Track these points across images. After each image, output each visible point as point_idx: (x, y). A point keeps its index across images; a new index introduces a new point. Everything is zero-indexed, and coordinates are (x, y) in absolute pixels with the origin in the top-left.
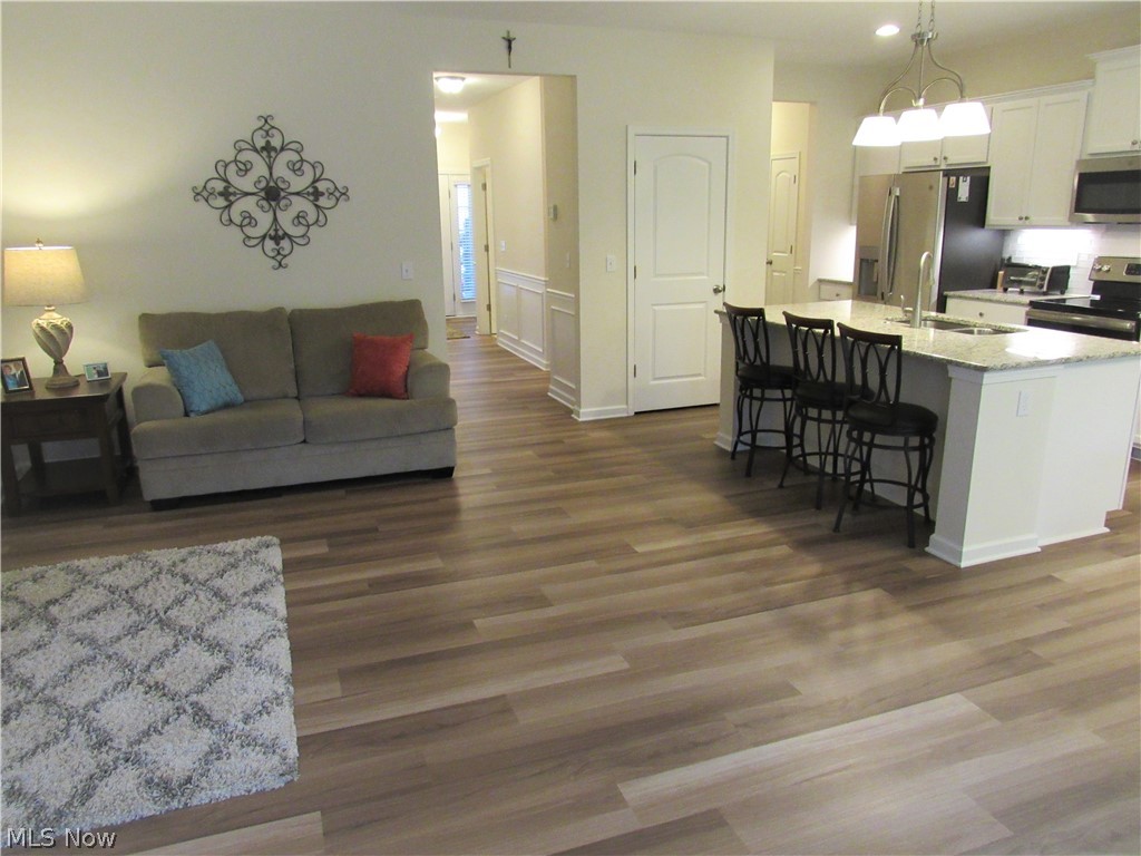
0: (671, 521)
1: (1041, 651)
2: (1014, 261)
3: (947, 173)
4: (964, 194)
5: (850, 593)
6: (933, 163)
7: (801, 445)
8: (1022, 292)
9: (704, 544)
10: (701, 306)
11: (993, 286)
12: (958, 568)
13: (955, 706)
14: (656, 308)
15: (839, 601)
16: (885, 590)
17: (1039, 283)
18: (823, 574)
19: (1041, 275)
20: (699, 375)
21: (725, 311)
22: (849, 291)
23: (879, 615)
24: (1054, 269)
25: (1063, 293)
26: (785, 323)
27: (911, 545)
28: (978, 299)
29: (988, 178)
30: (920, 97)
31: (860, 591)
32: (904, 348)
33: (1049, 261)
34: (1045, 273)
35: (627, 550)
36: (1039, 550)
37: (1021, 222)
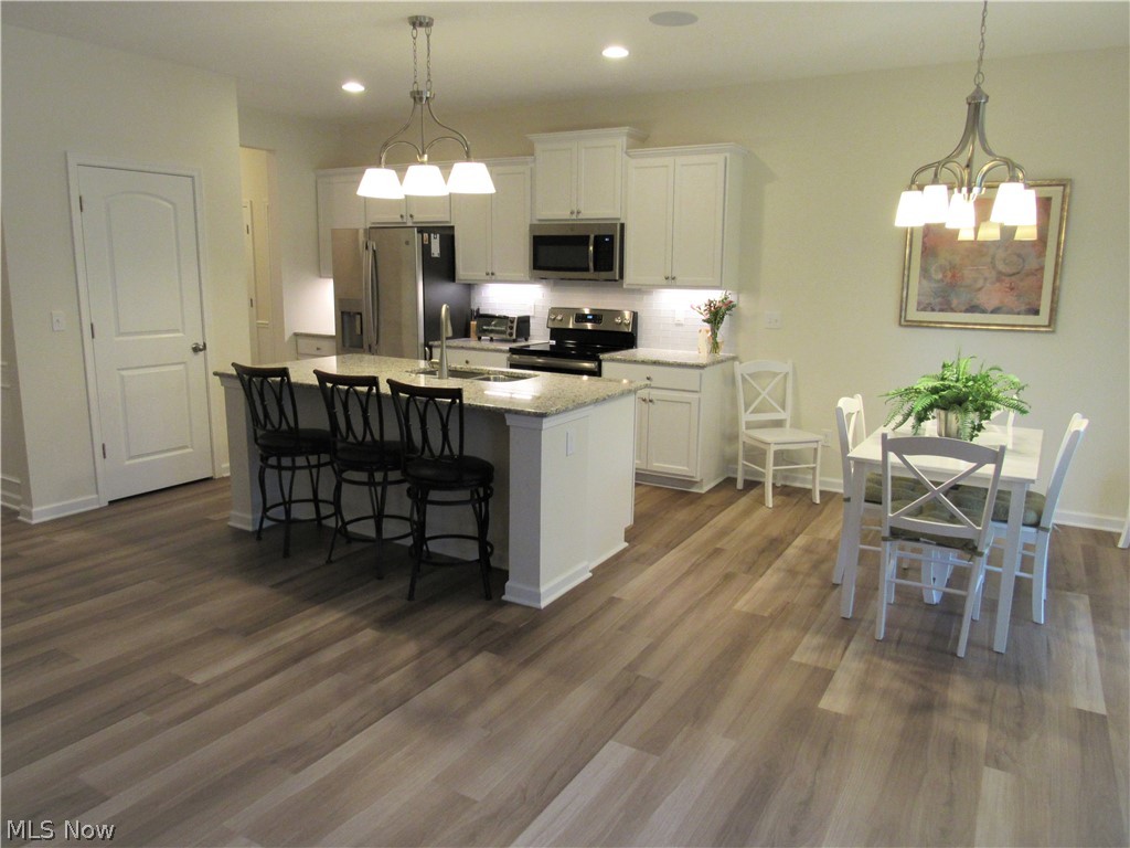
0: (218, 631)
1: (647, 671)
2: (481, 312)
3: (421, 230)
4: (436, 251)
5: (459, 666)
6: (400, 220)
7: (338, 512)
8: (492, 340)
9: (277, 650)
10: (181, 367)
11: (466, 335)
12: (539, 610)
13: (614, 757)
14: (124, 373)
15: (456, 677)
16: (490, 651)
17: (509, 331)
18: (421, 653)
19: (510, 324)
20: (187, 447)
21: (234, 373)
22: (332, 344)
23: (500, 682)
24: (519, 318)
25: (526, 340)
26: (317, 383)
27: (488, 597)
28: (462, 348)
29: (453, 237)
30: (424, 153)
31: (469, 659)
32: (465, 401)
33: (514, 312)
34: (512, 322)
35: (180, 686)
36: (591, 574)
37: (488, 277)
